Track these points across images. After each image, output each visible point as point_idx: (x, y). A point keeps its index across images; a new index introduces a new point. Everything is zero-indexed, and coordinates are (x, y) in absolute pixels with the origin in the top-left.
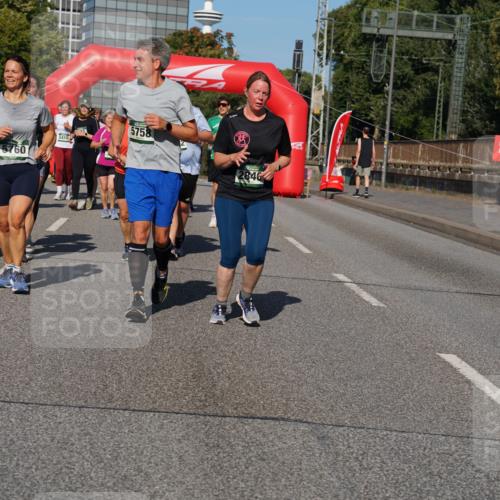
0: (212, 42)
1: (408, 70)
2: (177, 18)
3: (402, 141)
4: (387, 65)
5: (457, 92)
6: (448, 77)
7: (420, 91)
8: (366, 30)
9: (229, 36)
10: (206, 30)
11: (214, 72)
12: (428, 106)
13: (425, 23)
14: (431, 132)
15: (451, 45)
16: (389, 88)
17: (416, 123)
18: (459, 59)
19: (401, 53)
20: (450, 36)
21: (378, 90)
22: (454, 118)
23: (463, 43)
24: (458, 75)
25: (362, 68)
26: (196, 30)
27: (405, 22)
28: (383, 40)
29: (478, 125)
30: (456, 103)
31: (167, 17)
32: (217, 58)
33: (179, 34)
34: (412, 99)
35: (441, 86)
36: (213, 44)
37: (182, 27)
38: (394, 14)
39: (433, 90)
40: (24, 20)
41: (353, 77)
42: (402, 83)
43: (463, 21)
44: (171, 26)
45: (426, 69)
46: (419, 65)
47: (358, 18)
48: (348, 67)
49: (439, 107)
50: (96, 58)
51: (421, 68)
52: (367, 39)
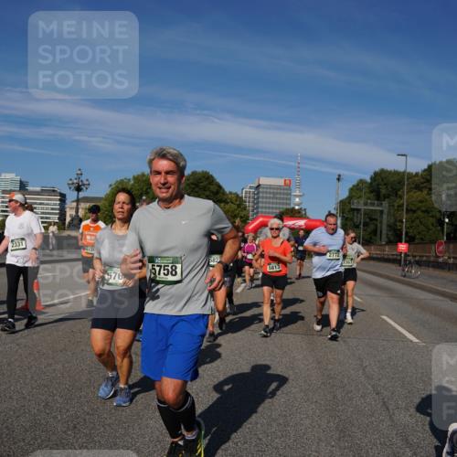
0: (299, 211)
1: (368, 220)
2: (287, 204)
3: (367, 245)
4: (360, 219)
5: (384, 227)
6: (381, 222)
7: (372, 227)
8: (352, 207)
9: (305, 210)
10: (297, 207)
11: (302, 223)
12: (375, 232)
13: (373, 204)
14: (376, 240)
15: (382, 212)
16: (362, 226)
17: (371, 238)
18: (385, 216)
19: (365, 214)
20: (381, 209)
21: (357, 227)
22: (384, 236)
23: (386, 211)
24: (385, 222)
25: (352, 220)
26: (293, 208)
27: (366, 204)
28: (358, 210)
29: (392, 238)
30: (384, 232)
31: (283, 204)
32: (301, 217)
33: (287, 210)
34: (369, 230)
35: (379, 225)
36: (299, 212)
37: (288, 207)
38: (362, 202)
39: (376, 225)
40: (236, 207)
41: (349, 223)
42: (366, 224)
43: (385, 204)
44: (285, 207)
45: (374, 219)
46: (371, 218)
47: (349, 203)
48: (347, 219)
49: (379, 232)
50: (261, 219)
51: (371, 219)
52: (353, 210)
